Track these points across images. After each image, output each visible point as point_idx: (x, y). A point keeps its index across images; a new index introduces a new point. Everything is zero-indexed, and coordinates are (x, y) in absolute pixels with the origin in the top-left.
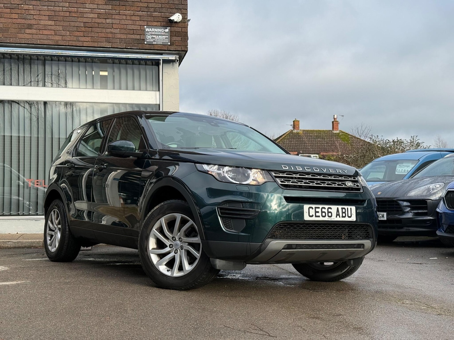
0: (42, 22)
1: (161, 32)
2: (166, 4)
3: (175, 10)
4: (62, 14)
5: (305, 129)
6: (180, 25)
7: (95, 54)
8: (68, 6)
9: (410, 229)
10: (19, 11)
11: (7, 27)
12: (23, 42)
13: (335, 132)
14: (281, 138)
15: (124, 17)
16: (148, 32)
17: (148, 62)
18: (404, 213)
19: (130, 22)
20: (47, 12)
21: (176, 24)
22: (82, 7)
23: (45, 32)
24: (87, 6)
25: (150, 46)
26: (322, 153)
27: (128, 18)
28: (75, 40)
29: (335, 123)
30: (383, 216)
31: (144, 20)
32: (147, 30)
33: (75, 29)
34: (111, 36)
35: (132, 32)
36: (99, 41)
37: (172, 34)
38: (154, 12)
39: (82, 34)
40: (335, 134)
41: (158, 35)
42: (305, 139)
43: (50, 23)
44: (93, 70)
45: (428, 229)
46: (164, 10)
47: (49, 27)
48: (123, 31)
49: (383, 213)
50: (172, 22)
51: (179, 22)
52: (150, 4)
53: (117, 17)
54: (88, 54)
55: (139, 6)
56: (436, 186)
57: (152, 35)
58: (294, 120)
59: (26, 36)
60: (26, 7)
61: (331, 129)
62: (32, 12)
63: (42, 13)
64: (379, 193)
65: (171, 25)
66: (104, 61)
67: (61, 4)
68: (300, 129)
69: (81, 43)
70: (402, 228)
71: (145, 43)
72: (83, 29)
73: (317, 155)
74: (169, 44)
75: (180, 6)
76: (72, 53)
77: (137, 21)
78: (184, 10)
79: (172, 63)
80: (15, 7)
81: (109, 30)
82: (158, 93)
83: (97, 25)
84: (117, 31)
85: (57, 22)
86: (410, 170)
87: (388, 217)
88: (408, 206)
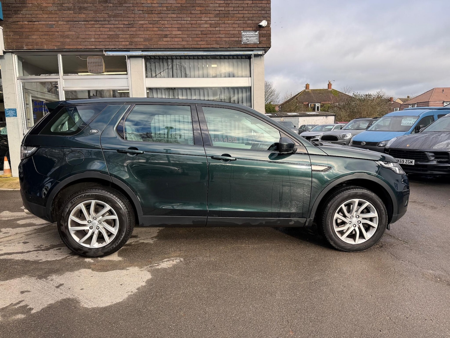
0: (174, 33)
1: (253, 35)
2: (256, 14)
3: (262, 18)
4: (186, 26)
5: (312, 89)
6: (266, 29)
7: (209, 53)
8: (190, 20)
9: (433, 172)
10: (158, 26)
11: (151, 37)
12: (162, 48)
13: (329, 90)
15: (228, 25)
16: (244, 35)
17: (243, 57)
18: (429, 161)
19: (232, 29)
20: (177, 25)
21: (263, 28)
22: (199, 20)
23: (176, 39)
24: (203, 19)
25: (245, 45)
26: (322, 102)
27: (230, 25)
28: (196, 44)
29: (330, 85)
30: (412, 162)
31: (241, 26)
32: (243, 33)
33: (195, 36)
34: (219, 40)
35: (233, 36)
36: (211, 43)
37: (260, 36)
38: (248, 20)
39: (199, 39)
41: (251, 37)
42: (312, 95)
43: (180, 32)
44: (207, 64)
46: (254, 19)
47: (178, 36)
48: (227, 36)
49: (412, 160)
50: (261, 26)
51: (265, 27)
52: (245, 15)
53: (223, 25)
54: (204, 53)
55: (238, 16)
57: (246, 37)
58: (306, 84)
59: (163, 43)
60: (163, 22)
61: (327, 88)
62: (167, 26)
63: (173, 26)
64: (408, 145)
65: (260, 29)
66: (214, 57)
67: (186, 19)
68: (310, 89)
69: (199, 45)
70: (426, 171)
71: (242, 43)
72: (201, 36)
74: (258, 43)
75: (266, 15)
76: (194, 53)
77: (236, 28)
78: (268, 18)
79: (260, 57)
80: (155, 23)
81: (217, 36)
82: (250, 78)
83: (209, 32)
84: (223, 36)
85: (184, 32)
86: (414, 122)
87: (415, 163)
88: (432, 156)
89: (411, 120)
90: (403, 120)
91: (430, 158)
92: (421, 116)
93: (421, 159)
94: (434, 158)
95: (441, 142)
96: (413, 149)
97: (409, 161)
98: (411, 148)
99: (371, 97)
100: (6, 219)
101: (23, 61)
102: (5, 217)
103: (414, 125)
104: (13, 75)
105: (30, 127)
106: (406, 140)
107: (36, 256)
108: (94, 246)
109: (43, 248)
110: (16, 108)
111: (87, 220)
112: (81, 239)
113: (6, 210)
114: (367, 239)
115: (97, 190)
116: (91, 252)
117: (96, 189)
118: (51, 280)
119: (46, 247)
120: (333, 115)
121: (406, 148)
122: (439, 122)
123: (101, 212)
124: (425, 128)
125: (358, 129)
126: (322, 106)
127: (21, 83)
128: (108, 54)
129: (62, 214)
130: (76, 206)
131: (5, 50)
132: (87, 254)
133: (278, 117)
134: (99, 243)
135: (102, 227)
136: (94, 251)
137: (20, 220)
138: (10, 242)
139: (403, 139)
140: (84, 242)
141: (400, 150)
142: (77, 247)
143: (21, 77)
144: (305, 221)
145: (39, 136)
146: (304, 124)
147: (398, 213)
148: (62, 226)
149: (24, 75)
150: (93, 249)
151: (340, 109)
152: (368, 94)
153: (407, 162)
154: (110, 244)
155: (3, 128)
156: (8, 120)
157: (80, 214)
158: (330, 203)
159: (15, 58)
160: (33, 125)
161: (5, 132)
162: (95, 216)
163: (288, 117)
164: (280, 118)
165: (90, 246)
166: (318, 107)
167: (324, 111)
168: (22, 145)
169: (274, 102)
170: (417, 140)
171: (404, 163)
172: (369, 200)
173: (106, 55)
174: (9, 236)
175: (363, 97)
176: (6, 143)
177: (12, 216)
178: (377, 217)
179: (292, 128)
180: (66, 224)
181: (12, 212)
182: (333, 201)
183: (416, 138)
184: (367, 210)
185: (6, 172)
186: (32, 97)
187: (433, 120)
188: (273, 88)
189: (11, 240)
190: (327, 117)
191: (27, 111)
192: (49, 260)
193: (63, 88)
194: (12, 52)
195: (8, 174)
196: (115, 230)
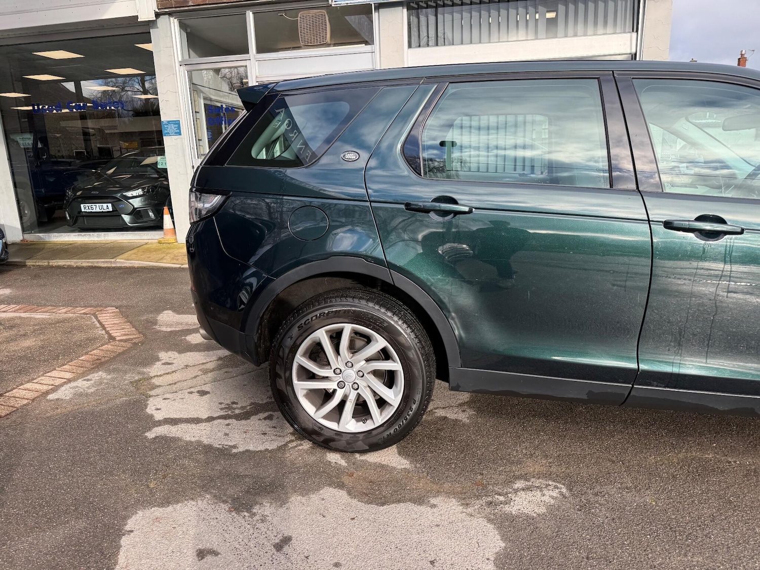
29: (742, 60)
100: (169, 329)
101: (189, 30)
102: (167, 326)
104: (173, 57)
105: (202, 153)
107: (226, 434)
108: (347, 427)
109: (237, 412)
110: (178, 119)
111: (334, 368)
112: (318, 409)
113: (167, 309)
115: (356, 301)
116: (340, 440)
117: (354, 298)
118: (263, 521)
119: (242, 408)
123: (364, 353)
127: (186, 72)
128: (337, 3)
129: (279, 352)
130: (309, 336)
131: (157, 10)
132: (331, 444)
134: (357, 421)
135: (365, 384)
136: (348, 438)
137: (191, 334)
138: (174, 388)
140: (325, 417)
142: (310, 426)
143: (186, 60)
145: (226, 167)
148: (280, 377)
149: (189, 57)
150: (343, 434)
154: (384, 428)
155: (161, 157)
156: (167, 140)
157: (316, 353)
159: (174, 23)
160: (208, 150)
161: (164, 164)
162: (349, 360)
165: (338, 427)
168: (191, 190)
173: (333, 6)
174: (173, 372)
176: (166, 183)
177: (178, 324)
180: (287, 374)
181: (179, 313)
185: (168, 234)
186: (205, 99)
189: (175, 383)
191: (197, 124)
192: (251, 448)
193: (257, 77)
194: (170, 14)
195: (170, 238)
196: (396, 396)
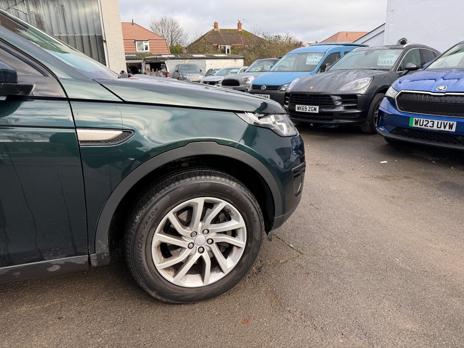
5: (221, 29)
9: (339, 121)
13: (239, 30)
14: (207, 35)
18: (335, 106)
26: (232, 44)
29: (239, 25)
30: (315, 109)
40: (240, 31)
42: (222, 35)
45: (355, 120)
49: (315, 107)
56: (364, 81)
58: (215, 22)
61: (237, 28)
64: (311, 88)
68: (219, 28)
70: (332, 120)
73: (230, 46)
86: (319, 60)
87: (320, 110)
88: (339, 100)
89: (317, 58)
90: (308, 57)
91: (337, 104)
92: (327, 52)
93: (325, 104)
94: (341, 103)
95: (349, 82)
96: (318, 92)
97: (312, 108)
98: (315, 90)
99: (281, 38)
103: (320, 63)
106: (310, 81)
114: (227, 272)
120: (242, 58)
121: (309, 91)
122: (346, 58)
124: (331, 66)
125: (262, 71)
126: (232, 48)
133: (181, 59)
139: (306, 80)
141: (303, 93)
144: (87, 260)
146: (212, 68)
147: (284, 213)
151: (250, 51)
152: (277, 35)
153: (310, 110)
158: (141, 214)
163: (193, 59)
164: (184, 60)
166: (228, 50)
167: (235, 53)
169: (183, 43)
170: (322, 80)
171: (307, 111)
172: (226, 197)
175: (272, 39)
178: (243, 227)
179: (198, 72)
182: (146, 208)
183: (320, 78)
184: (225, 216)
187: (340, 57)
188: (180, 27)
190: (236, 61)
